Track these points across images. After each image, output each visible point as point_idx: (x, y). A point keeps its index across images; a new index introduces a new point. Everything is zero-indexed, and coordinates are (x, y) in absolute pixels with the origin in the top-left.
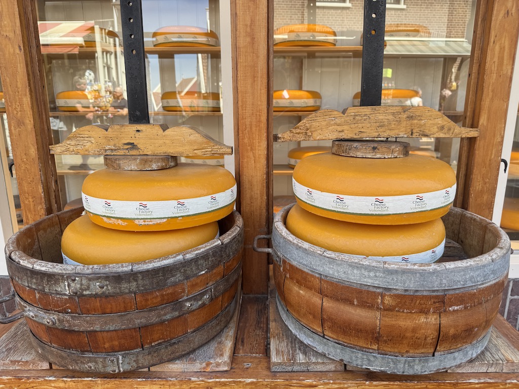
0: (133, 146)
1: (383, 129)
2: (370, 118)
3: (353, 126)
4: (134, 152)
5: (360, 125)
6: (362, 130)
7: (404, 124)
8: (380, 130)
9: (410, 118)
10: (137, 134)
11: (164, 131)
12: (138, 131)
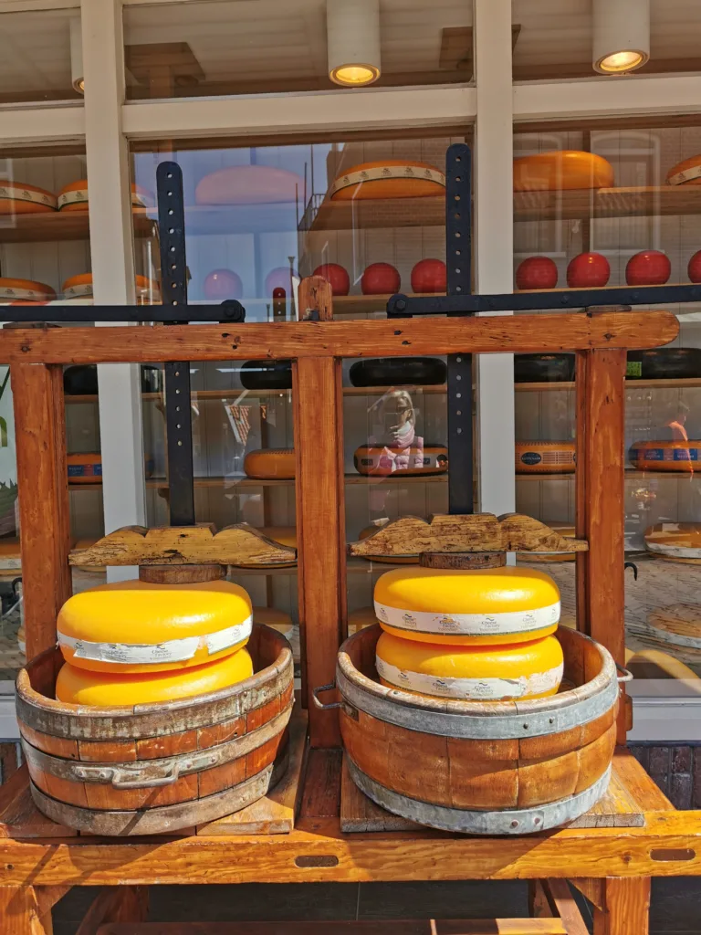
0: (175, 554)
1: (476, 542)
2: (459, 529)
3: (440, 538)
4: (176, 561)
5: (449, 537)
6: (452, 543)
7: (500, 536)
8: (473, 542)
9: (507, 529)
10: (182, 540)
11: (214, 535)
12: (183, 536)
